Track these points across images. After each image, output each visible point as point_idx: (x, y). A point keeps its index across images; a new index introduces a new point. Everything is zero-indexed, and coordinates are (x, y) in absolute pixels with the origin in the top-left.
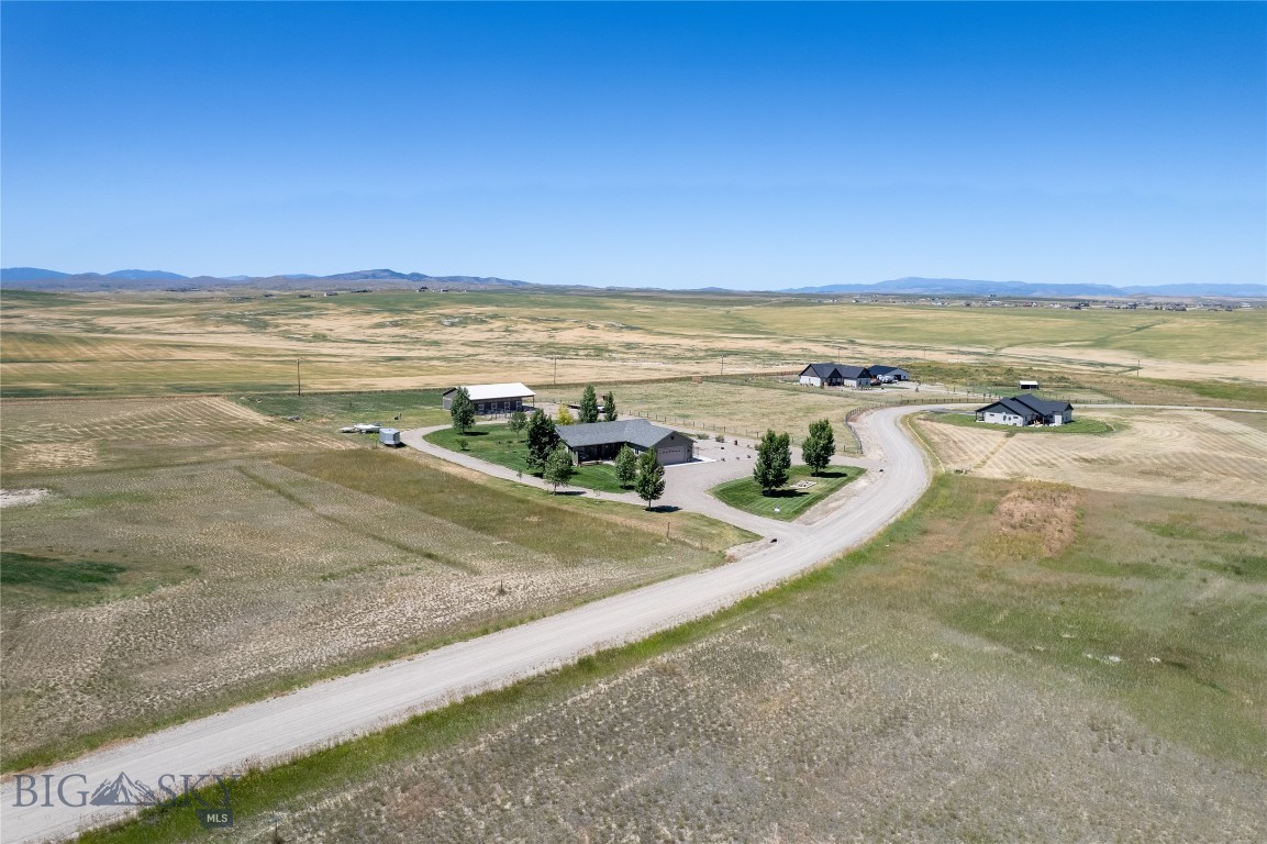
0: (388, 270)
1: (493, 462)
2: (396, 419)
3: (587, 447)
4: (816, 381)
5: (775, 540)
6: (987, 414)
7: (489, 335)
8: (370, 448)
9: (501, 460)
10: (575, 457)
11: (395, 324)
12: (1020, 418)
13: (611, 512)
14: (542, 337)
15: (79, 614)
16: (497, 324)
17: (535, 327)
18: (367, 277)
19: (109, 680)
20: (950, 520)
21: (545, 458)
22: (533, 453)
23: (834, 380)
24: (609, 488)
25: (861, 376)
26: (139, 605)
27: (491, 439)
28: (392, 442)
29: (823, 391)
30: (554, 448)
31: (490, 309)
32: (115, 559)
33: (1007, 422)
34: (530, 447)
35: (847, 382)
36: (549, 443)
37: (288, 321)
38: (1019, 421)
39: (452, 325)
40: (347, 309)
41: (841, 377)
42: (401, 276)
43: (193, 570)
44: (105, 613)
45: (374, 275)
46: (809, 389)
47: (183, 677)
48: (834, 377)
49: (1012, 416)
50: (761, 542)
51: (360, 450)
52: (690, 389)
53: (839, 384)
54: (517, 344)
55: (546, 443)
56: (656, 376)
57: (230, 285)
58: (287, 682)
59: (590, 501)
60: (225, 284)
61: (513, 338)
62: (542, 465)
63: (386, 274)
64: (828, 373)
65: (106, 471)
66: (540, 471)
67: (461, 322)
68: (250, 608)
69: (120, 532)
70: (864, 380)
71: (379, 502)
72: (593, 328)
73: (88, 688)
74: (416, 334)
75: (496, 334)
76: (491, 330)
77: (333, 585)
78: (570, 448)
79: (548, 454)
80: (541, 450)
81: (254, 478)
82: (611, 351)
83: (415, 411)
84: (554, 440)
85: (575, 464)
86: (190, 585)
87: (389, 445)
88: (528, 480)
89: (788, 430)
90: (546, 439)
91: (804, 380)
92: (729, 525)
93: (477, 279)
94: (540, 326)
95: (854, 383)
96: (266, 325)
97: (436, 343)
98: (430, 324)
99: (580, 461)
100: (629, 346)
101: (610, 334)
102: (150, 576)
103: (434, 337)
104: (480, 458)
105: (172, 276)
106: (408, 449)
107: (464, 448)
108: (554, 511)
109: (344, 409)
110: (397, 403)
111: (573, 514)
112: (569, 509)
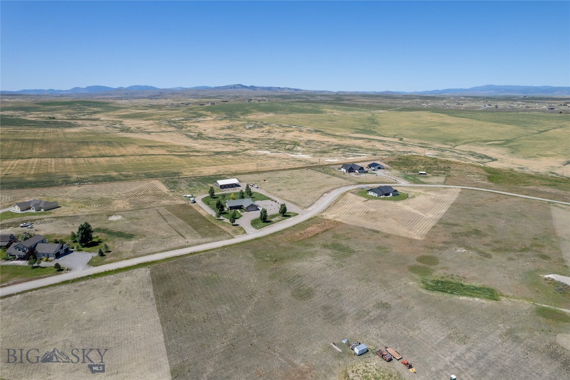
2: (199, 191)
4: (345, 171)
5: (248, 234)
11: (228, 127)
12: (377, 194)
13: (224, 225)
15: (129, 242)
17: (280, 130)
19: (133, 252)
26: (136, 242)
32: (133, 233)
39: (250, 128)
41: (353, 169)
43: (144, 236)
44: (132, 242)
45: (234, 87)
47: (142, 252)
48: (350, 169)
50: (245, 234)
51: (184, 204)
58: (154, 253)
59: (223, 222)
64: (349, 167)
65: (131, 210)
68: (151, 243)
69: (134, 227)
70: (361, 171)
71: (181, 221)
72: (302, 131)
73: (131, 252)
75: (264, 134)
77: (164, 240)
81: (159, 213)
86: (144, 239)
90: (219, 206)
92: (244, 229)
95: (357, 171)
96: (182, 127)
97: (239, 141)
98: (241, 128)
101: (307, 134)
102: (138, 237)
106: (195, 204)
107: (208, 204)
108: (213, 224)
109: (188, 186)
110: (203, 182)
111: (216, 226)
112: (217, 224)
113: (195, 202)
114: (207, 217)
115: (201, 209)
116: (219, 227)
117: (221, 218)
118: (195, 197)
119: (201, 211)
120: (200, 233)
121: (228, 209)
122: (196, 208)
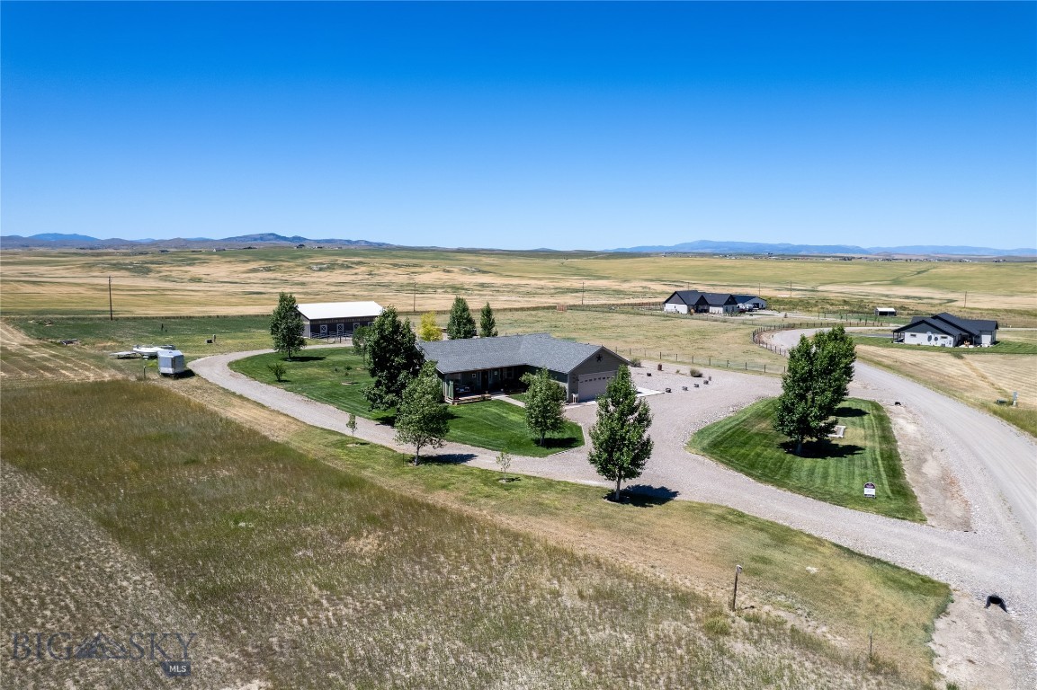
0: (273, 234)
1: (319, 399)
2: (210, 342)
3: (466, 374)
4: (683, 309)
6: (907, 335)
7: (353, 277)
8: (134, 380)
9: (331, 396)
10: (448, 389)
11: (268, 269)
12: (950, 339)
13: (540, 509)
14: (403, 279)
16: (363, 269)
17: (397, 271)
18: (255, 240)
21: (398, 393)
22: (378, 384)
23: (701, 307)
24: (515, 445)
25: (728, 303)
27: (327, 366)
28: (170, 370)
30: (415, 373)
31: (356, 259)
33: (933, 342)
34: (373, 373)
35: (712, 309)
36: (406, 367)
37: (171, 268)
38: (949, 341)
39: (321, 270)
40: (228, 259)
41: (707, 304)
42: (285, 239)
45: (262, 238)
46: (677, 315)
48: (700, 304)
49: (939, 336)
52: (559, 315)
53: (707, 311)
54: (379, 285)
55: (399, 368)
56: (517, 305)
57: (135, 245)
59: (487, 477)
60: (132, 244)
61: (375, 280)
62: (393, 404)
63: (272, 237)
64: (695, 300)
66: (390, 413)
67: (328, 268)
70: (730, 307)
72: (448, 271)
74: (286, 277)
75: (360, 277)
76: (356, 274)
78: (440, 375)
79: (403, 386)
80: (392, 378)
82: (466, 289)
83: (242, 334)
84: (414, 359)
85: (449, 400)
87: (165, 375)
88: (371, 431)
90: (398, 360)
91: (670, 307)
93: (349, 241)
94: (399, 271)
95: (721, 310)
96: (149, 271)
97: (303, 284)
98: (300, 269)
99: (457, 395)
100: (482, 285)
101: (464, 276)
103: (301, 279)
104: (299, 393)
105: (86, 238)
106: (191, 381)
107: (278, 378)
109: (153, 332)
110: (223, 326)
113: (189, 374)
114: (310, 450)
115: (236, 401)
119: (240, 415)
122: (201, 399)
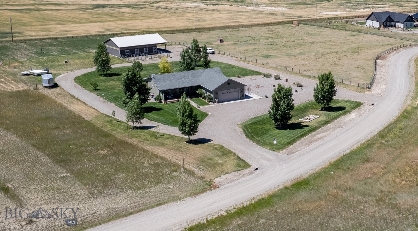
1: (109, 100)
4: (376, 24)
5: (257, 169)
8: (32, 89)
9: (115, 99)
10: (163, 96)
20: (390, 149)
22: (127, 97)
23: (388, 24)
25: (407, 20)
28: (48, 85)
29: (378, 32)
35: (397, 25)
41: (393, 21)
48: (389, 21)
50: (248, 170)
51: (24, 91)
52: (288, 31)
53: (392, 26)
59: (153, 134)
64: (384, 19)
70: (408, 23)
87: (46, 87)
89: (330, 69)
91: (368, 23)
92: (235, 154)
95: (402, 26)
99: (166, 99)
104: (103, 97)
106: (57, 90)
107: (95, 88)
108: (123, 143)
109: (37, 53)
110: (75, 47)
111: (133, 147)
112: (134, 141)
113: (56, 86)
114: (98, 123)
115: (75, 101)
116: (146, 151)
117: (145, 122)
118: (55, 75)
119: (76, 108)
120: (79, 176)
121: (159, 99)
122: (61, 100)
